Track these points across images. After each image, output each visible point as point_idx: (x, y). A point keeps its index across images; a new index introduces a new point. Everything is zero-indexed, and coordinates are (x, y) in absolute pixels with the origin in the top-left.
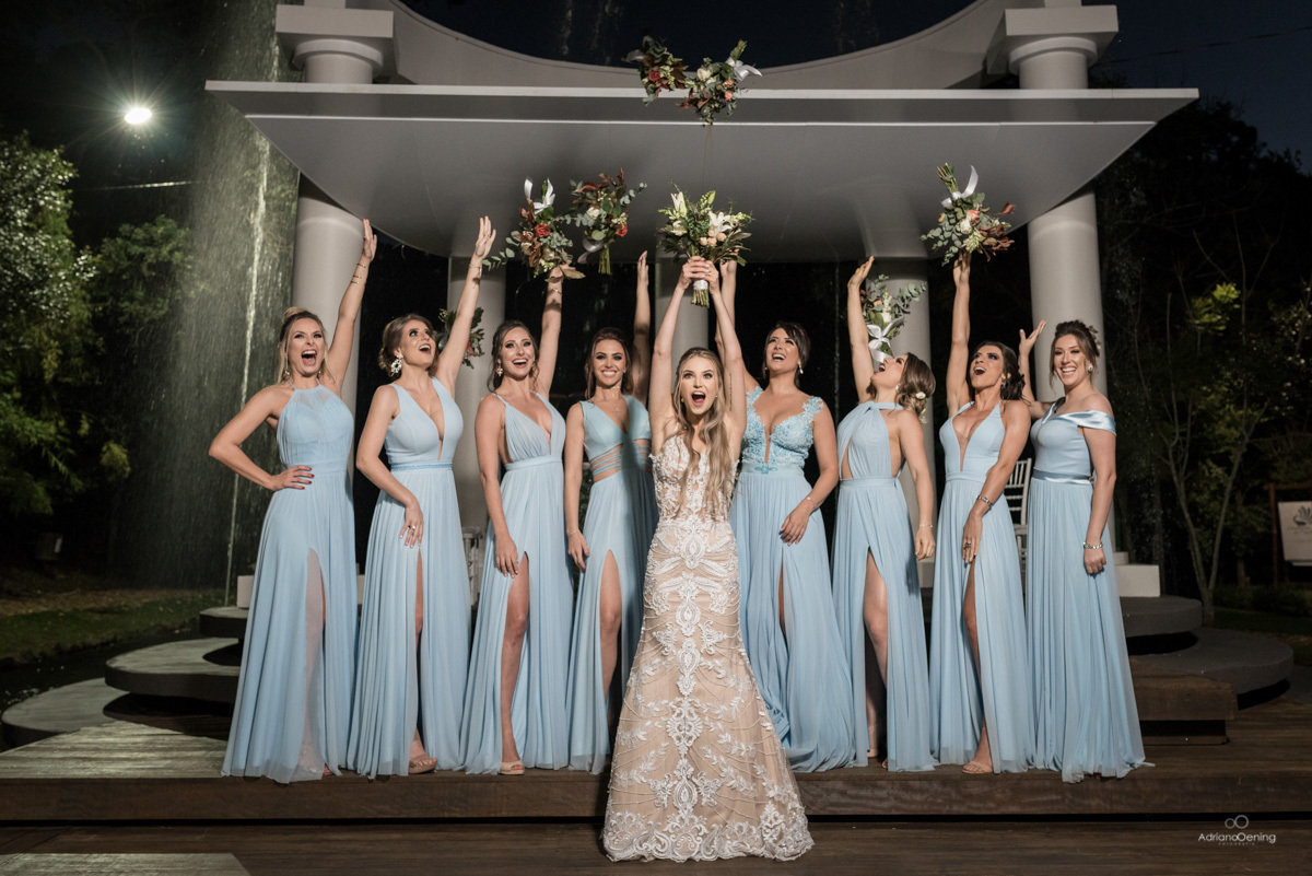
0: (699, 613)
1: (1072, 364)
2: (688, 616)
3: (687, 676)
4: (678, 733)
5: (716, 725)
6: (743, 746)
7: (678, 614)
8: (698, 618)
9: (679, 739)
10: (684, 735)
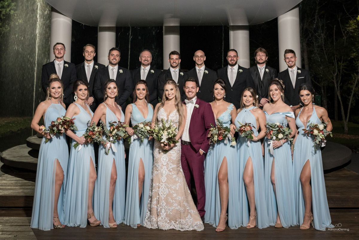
0: (168, 158)
1: (276, 94)
2: (165, 159)
3: (164, 177)
4: (162, 193)
5: (172, 191)
6: (180, 198)
7: (162, 159)
8: (167, 160)
9: (162, 195)
10: (163, 194)
